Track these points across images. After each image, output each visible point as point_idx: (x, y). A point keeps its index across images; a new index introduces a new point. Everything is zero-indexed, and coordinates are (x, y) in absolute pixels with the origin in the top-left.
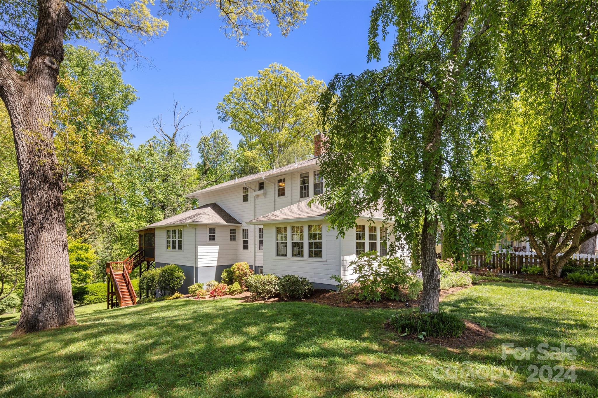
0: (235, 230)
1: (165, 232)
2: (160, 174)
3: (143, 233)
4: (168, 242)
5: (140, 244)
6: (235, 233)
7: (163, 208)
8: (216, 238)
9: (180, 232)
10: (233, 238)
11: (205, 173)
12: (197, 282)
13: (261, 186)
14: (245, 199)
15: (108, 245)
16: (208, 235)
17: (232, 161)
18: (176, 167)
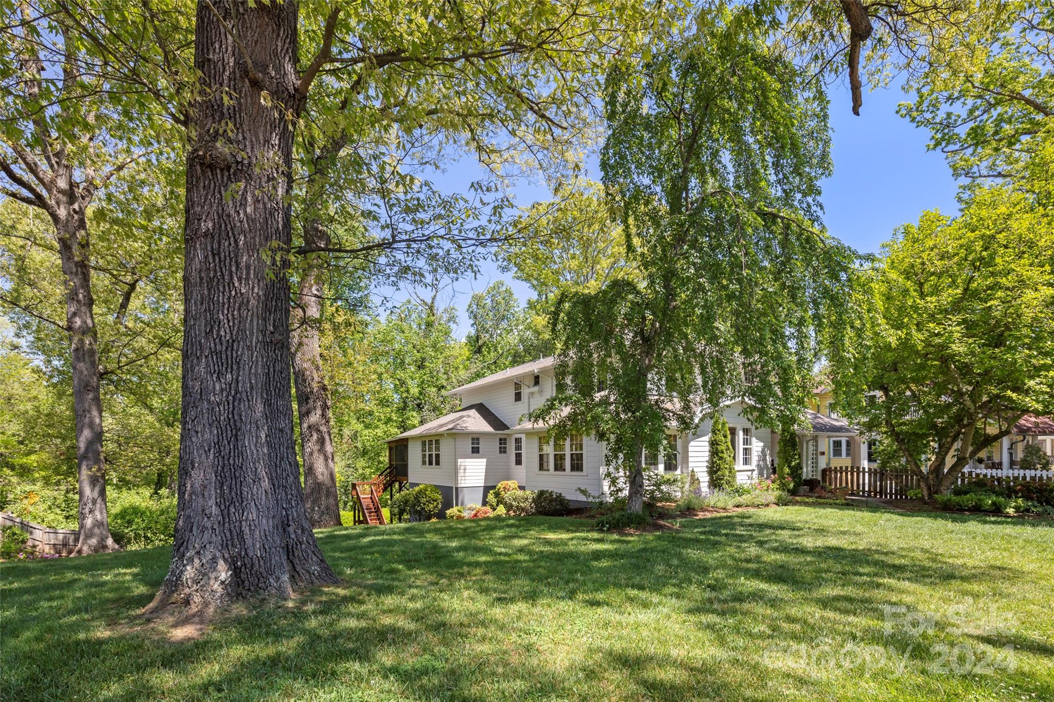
0: (505, 439)
1: (420, 443)
2: (415, 359)
3: (393, 445)
4: (424, 456)
5: (390, 460)
6: (505, 444)
7: (419, 407)
8: (481, 450)
9: (437, 442)
10: (503, 450)
11: (479, 351)
12: (457, 505)
13: (537, 380)
14: (518, 397)
15: (350, 462)
16: (470, 446)
17: (521, 327)
18: (434, 346)
